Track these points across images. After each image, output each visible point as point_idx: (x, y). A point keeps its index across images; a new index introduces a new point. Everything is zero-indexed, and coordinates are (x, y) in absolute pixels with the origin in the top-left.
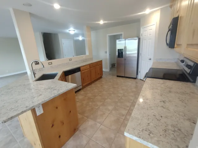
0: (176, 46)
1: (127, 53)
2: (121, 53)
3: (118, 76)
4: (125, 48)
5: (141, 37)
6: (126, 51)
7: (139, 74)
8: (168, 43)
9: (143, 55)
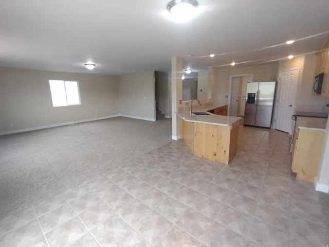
0: (322, 92)
1: (260, 99)
2: (251, 99)
3: (245, 125)
4: (258, 92)
5: (279, 81)
6: (258, 96)
7: (274, 124)
8: (316, 89)
9: (280, 102)
